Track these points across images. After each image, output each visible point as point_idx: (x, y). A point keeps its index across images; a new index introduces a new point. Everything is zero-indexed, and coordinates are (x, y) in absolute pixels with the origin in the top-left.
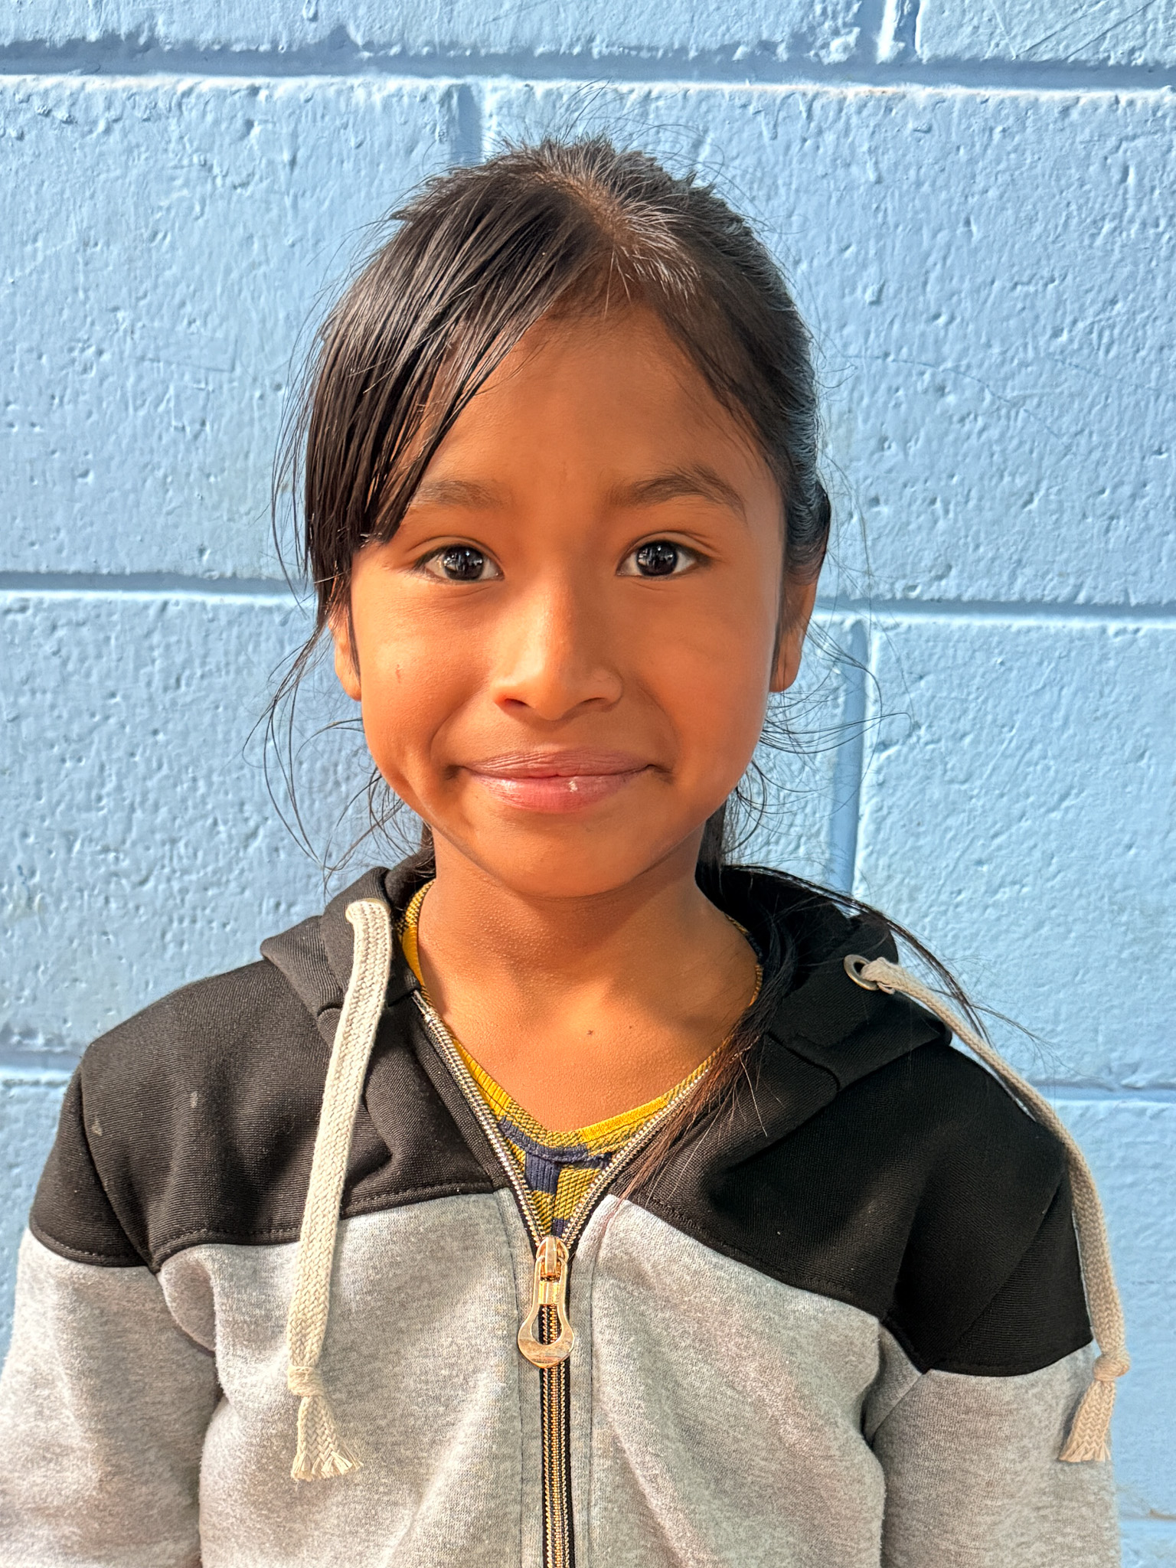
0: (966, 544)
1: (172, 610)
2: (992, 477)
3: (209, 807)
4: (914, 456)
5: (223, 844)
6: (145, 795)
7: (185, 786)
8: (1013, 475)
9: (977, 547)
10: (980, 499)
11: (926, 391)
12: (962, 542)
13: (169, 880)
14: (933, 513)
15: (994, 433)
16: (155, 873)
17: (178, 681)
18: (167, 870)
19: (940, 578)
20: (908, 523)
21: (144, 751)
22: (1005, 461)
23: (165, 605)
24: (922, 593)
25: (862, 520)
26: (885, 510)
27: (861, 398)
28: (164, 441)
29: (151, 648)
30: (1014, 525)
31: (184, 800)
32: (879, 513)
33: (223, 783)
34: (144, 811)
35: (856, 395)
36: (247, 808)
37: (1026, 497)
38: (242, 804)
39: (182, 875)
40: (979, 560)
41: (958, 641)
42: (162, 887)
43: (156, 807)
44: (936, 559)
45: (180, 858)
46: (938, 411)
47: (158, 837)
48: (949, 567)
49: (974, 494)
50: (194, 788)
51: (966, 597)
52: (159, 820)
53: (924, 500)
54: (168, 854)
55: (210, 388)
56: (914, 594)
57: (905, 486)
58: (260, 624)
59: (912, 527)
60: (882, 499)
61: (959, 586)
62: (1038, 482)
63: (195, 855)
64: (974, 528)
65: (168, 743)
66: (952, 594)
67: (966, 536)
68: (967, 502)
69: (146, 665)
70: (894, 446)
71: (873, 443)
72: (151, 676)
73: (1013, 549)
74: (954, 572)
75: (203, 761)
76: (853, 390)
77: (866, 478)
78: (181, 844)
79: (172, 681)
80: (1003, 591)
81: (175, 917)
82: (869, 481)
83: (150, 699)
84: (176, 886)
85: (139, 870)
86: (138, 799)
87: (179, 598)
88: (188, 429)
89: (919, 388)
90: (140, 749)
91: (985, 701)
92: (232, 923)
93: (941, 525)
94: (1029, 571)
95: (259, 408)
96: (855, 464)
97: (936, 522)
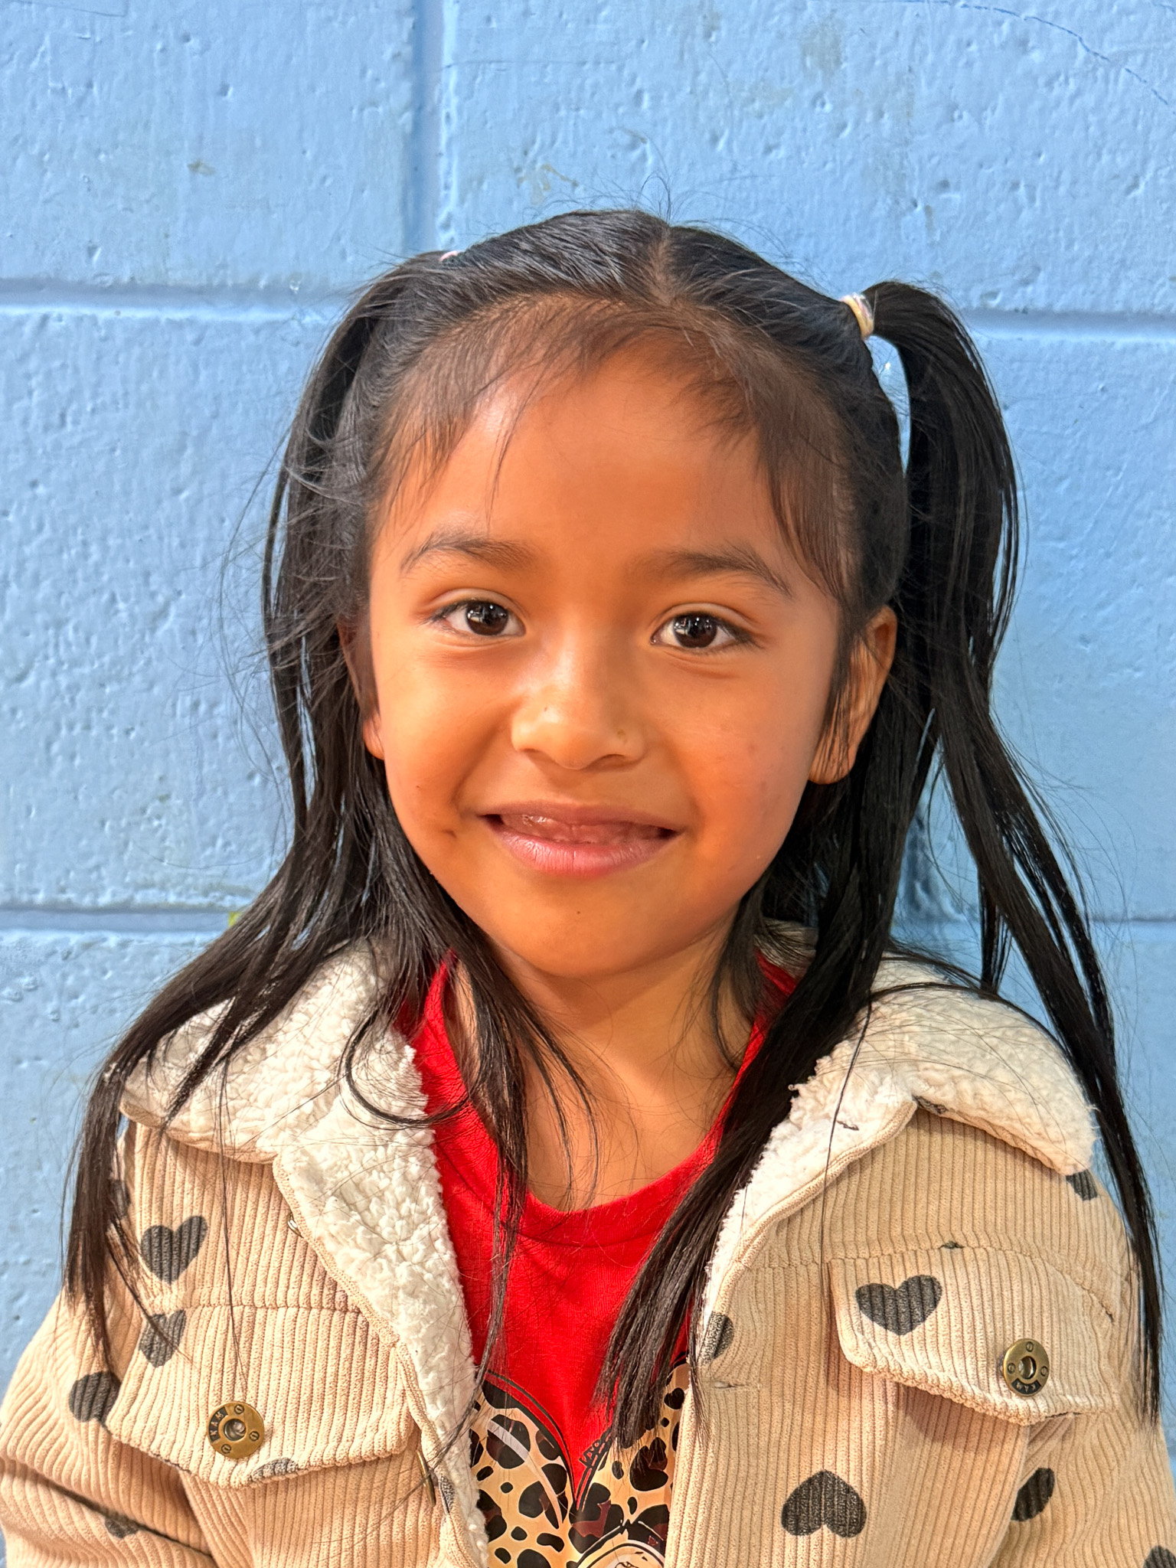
0: (1056, 240)
1: (53, 326)
2: (1087, 156)
3: (105, 578)
4: (991, 128)
5: (124, 625)
6: (21, 565)
7: (73, 552)
8: (1113, 152)
9: (1070, 245)
10: (1074, 182)
11: (1003, 46)
12: (1052, 236)
13: (54, 674)
14: (1015, 201)
15: (1089, 99)
16: (37, 665)
17: (63, 416)
18: (52, 661)
19: (1026, 282)
20: (986, 213)
21: (20, 508)
22: (1104, 134)
23: (45, 319)
24: (1004, 300)
25: (928, 210)
26: (956, 197)
27: (925, 53)
28: (38, 108)
29: (28, 376)
30: (1116, 217)
31: (72, 571)
32: (949, 200)
33: (122, 547)
34: (20, 586)
35: (918, 48)
36: (155, 579)
37: (1130, 180)
38: (147, 575)
39: (70, 667)
40: (1072, 261)
41: (1050, 362)
42: (44, 684)
43: (36, 580)
44: (1020, 258)
45: (69, 645)
46: (1019, 71)
47: (40, 618)
48: (1038, 269)
49: (1066, 176)
50: (86, 556)
51: (1058, 307)
52: (40, 596)
53: (1004, 184)
54: (52, 641)
55: (98, 39)
56: (994, 303)
57: (981, 166)
58: (168, 343)
59: (988, 219)
60: (952, 181)
61: (1049, 293)
62: (1145, 162)
63: (88, 640)
64: (1067, 220)
65: (50, 498)
66: (1041, 304)
67: (1057, 230)
68: (1057, 187)
69: (20, 398)
70: (965, 114)
71: (939, 111)
72: (27, 411)
73: (1116, 245)
74: (1042, 276)
75: (95, 519)
76: (913, 44)
77: (931, 157)
78: (69, 629)
79: (55, 419)
80: (1104, 298)
81: (63, 721)
82: (935, 160)
83: (27, 441)
84: (63, 681)
85: (15, 661)
86: (13, 571)
87: (63, 312)
88: (70, 91)
89: (996, 42)
90: (15, 506)
91: (1084, 438)
92: (137, 728)
93: (1026, 215)
94: (1133, 274)
95: (163, 64)
96: (918, 138)
97: (1019, 211)
